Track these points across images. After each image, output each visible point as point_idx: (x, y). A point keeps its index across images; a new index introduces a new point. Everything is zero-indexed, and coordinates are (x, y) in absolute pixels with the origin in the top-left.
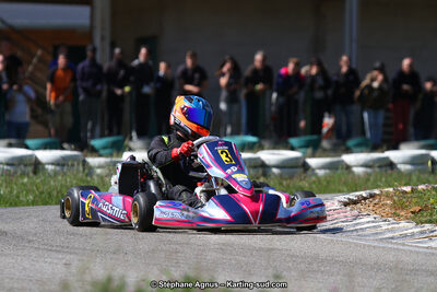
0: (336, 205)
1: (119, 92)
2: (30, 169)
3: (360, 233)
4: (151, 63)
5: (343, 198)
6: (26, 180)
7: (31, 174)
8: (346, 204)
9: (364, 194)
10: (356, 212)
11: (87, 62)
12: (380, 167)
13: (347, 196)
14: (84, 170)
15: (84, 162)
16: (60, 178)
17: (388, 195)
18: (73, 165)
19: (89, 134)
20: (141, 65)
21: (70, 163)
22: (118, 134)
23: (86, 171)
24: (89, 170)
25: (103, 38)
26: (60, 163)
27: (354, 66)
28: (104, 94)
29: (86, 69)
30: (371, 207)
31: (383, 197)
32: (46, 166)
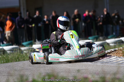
1: (30, 26)
2: (2, 53)
3: (112, 62)
4: (40, 16)
7: (2, 54)
9: (113, 50)
11: (19, 17)
12: (119, 43)
15: (20, 49)
16: (12, 55)
17: (121, 50)
19: (21, 41)
20: (37, 17)
21: (15, 50)
22: (31, 40)
23: (21, 52)
25: (24, 9)
26: (12, 50)
27: (108, 11)
29: (19, 20)
30: (115, 54)
31: (119, 51)
32: (7, 52)
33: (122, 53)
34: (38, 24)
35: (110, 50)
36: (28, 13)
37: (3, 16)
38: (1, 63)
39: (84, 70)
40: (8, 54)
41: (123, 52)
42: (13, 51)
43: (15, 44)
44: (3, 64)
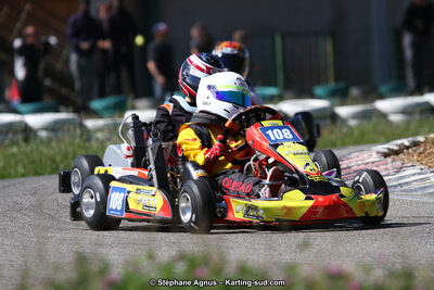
0: (375, 157)
2: (20, 137)
3: (405, 187)
5: (383, 148)
6: (15, 149)
7: (22, 143)
8: (386, 155)
9: (406, 142)
10: (398, 164)
12: (422, 112)
13: (386, 146)
14: (81, 136)
15: (82, 126)
16: (54, 144)
18: (69, 130)
21: (65, 128)
23: (85, 136)
24: (87, 135)
26: (53, 128)
30: (415, 157)
31: (428, 145)
32: (39, 133)
35: (399, 142)
42: (57, 130)
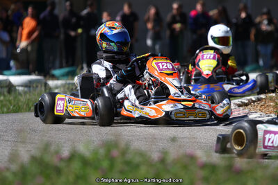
0: (233, 107)
1: (73, 34)
2: (5, 90)
5: (238, 101)
6: (2, 98)
7: (6, 93)
8: (240, 106)
9: (253, 98)
10: (247, 111)
13: (240, 100)
14: (45, 90)
15: (46, 84)
16: (28, 95)
17: (271, 99)
18: (37, 87)
21: (34, 85)
22: (73, 65)
23: (47, 90)
24: (49, 89)
26: (28, 85)
28: (62, 36)
30: (259, 107)
31: (267, 101)
32: (17, 88)
33: (274, 107)
34: (90, 31)
35: (249, 98)
36: (68, 3)
37: (13, 7)
38: (3, 113)
39: (187, 140)
40: (20, 94)
41: (277, 104)
42: (30, 87)
43: (37, 73)
44: (7, 115)
